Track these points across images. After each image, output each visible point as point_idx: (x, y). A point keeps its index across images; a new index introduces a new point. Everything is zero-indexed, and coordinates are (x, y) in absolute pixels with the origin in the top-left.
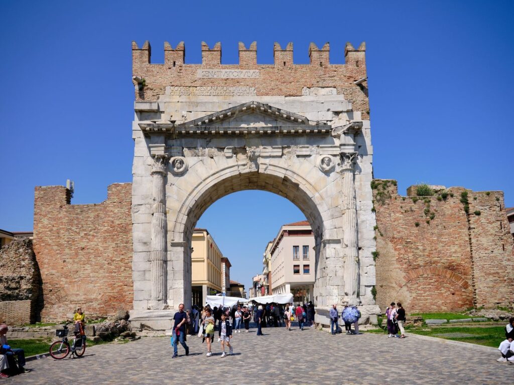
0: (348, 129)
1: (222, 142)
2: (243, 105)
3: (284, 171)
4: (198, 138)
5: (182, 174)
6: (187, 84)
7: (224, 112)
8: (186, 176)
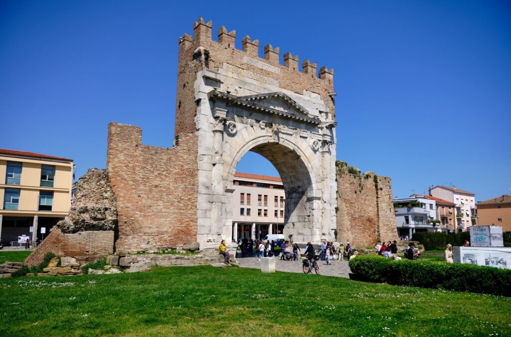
0: (329, 125)
1: (259, 116)
2: (275, 93)
3: (293, 146)
4: (245, 110)
5: (233, 135)
6: (237, 65)
7: (264, 95)
8: (235, 137)
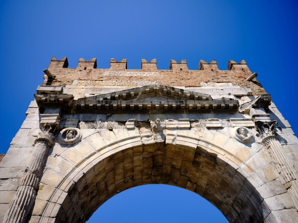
2: (146, 87)
3: (196, 142)
4: (98, 113)
7: (127, 91)
